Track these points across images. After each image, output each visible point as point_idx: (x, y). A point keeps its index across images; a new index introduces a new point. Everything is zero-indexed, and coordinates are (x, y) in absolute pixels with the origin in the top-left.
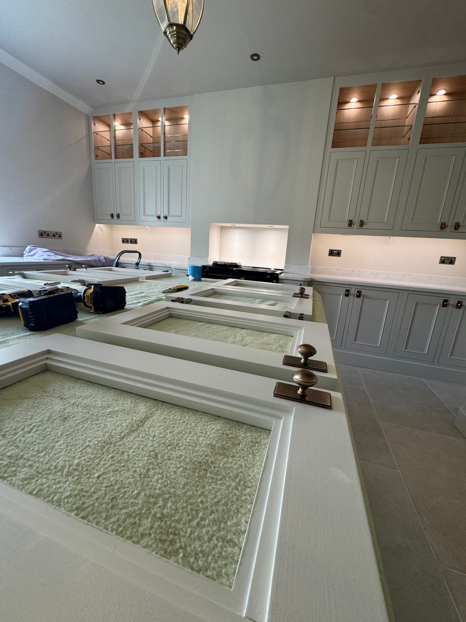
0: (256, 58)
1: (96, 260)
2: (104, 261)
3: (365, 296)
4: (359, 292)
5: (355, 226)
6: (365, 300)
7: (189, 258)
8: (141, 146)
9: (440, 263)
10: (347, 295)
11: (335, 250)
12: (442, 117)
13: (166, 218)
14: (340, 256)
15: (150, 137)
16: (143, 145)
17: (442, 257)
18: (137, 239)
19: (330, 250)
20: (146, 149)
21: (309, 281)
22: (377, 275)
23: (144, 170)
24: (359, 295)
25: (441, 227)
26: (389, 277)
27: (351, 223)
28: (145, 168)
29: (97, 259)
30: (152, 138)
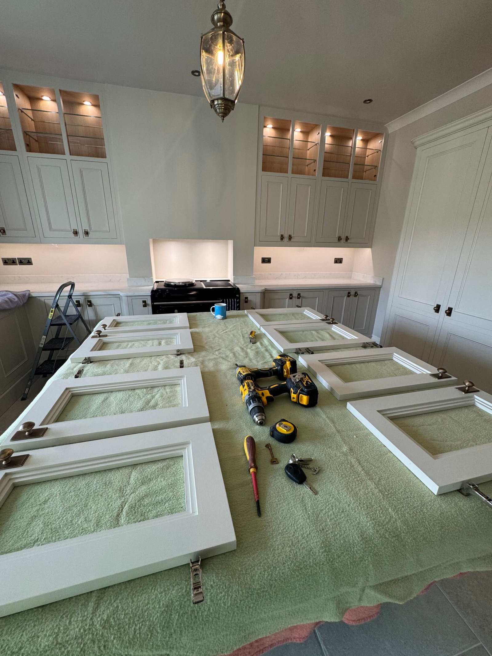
0: (197, 74)
1: (6, 301)
2: (16, 299)
3: (303, 297)
4: (299, 294)
5: (286, 240)
6: (303, 299)
7: (128, 280)
8: (25, 134)
9: (334, 263)
10: (291, 298)
11: (267, 258)
12: (329, 153)
13: (87, 233)
14: (270, 263)
15: (31, 120)
16: (27, 133)
17: (335, 259)
18: (30, 259)
19: (262, 258)
20: (30, 138)
21: (263, 292)
22: (298, 276)
23: (39, 169)
24: (299, 297)
25: (339, 239)
26: (306, 277)
27: (282, 238)
28: (40, 167)
29: (7, 299)
30: (33, 121)
